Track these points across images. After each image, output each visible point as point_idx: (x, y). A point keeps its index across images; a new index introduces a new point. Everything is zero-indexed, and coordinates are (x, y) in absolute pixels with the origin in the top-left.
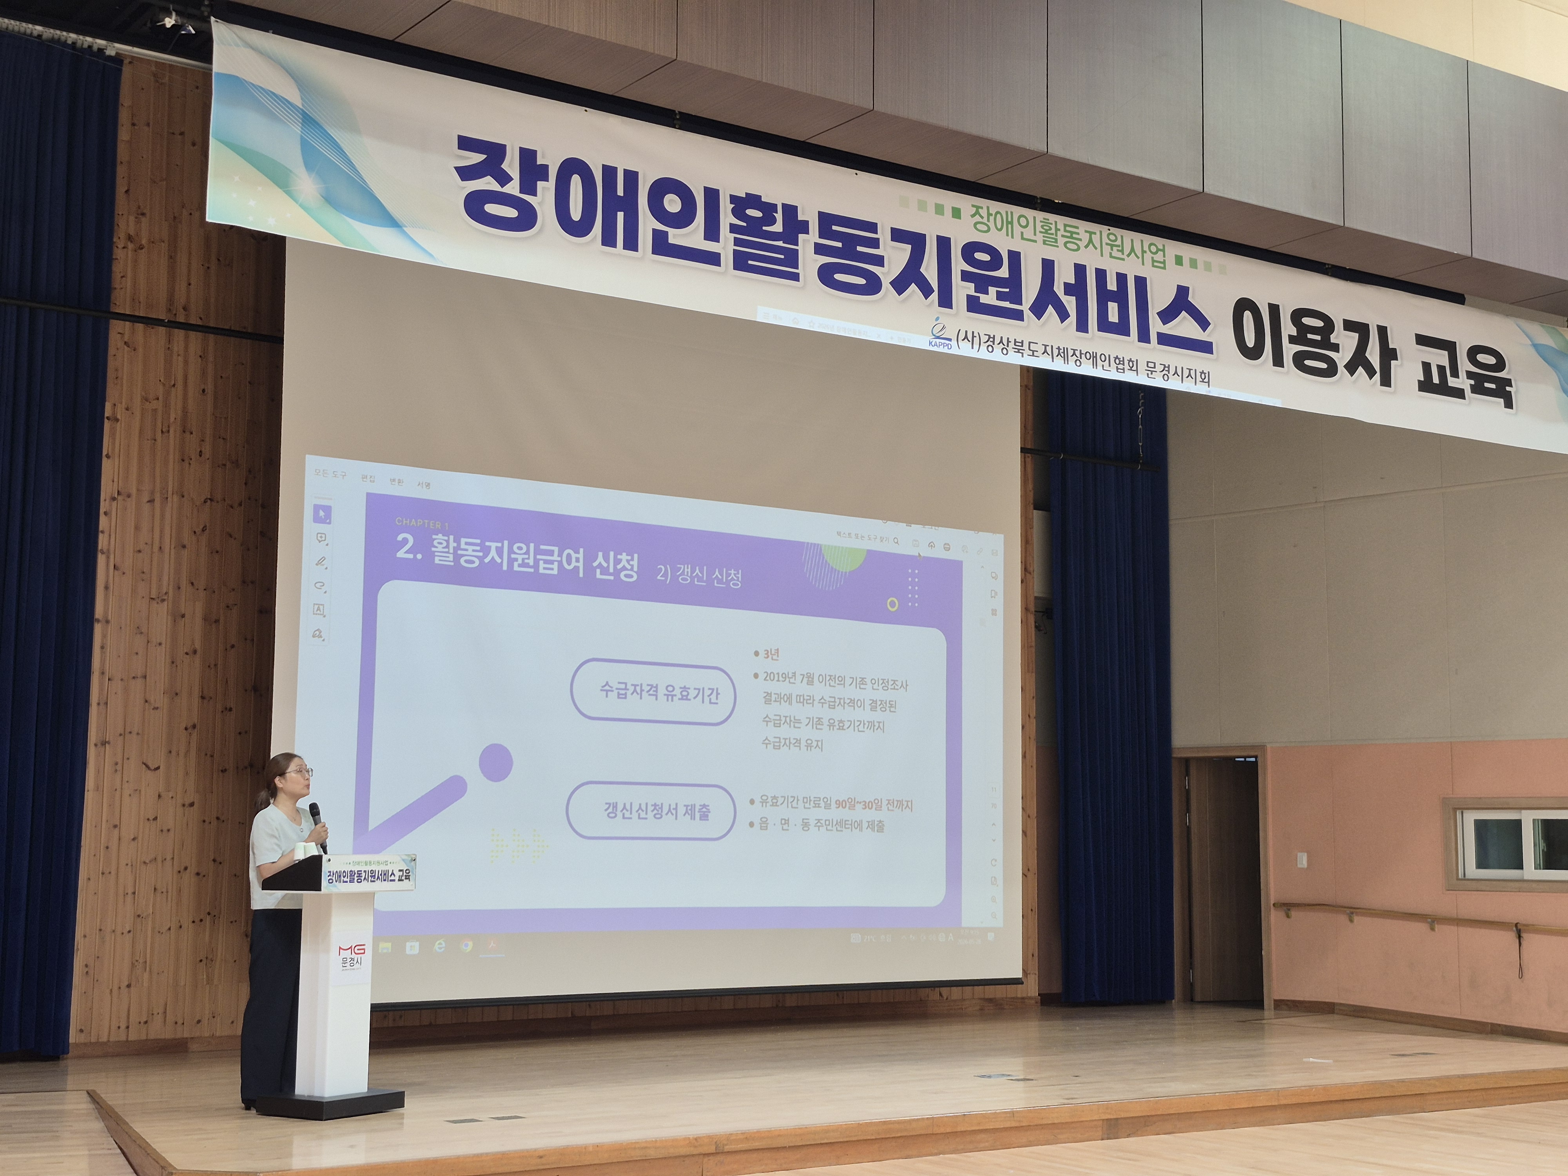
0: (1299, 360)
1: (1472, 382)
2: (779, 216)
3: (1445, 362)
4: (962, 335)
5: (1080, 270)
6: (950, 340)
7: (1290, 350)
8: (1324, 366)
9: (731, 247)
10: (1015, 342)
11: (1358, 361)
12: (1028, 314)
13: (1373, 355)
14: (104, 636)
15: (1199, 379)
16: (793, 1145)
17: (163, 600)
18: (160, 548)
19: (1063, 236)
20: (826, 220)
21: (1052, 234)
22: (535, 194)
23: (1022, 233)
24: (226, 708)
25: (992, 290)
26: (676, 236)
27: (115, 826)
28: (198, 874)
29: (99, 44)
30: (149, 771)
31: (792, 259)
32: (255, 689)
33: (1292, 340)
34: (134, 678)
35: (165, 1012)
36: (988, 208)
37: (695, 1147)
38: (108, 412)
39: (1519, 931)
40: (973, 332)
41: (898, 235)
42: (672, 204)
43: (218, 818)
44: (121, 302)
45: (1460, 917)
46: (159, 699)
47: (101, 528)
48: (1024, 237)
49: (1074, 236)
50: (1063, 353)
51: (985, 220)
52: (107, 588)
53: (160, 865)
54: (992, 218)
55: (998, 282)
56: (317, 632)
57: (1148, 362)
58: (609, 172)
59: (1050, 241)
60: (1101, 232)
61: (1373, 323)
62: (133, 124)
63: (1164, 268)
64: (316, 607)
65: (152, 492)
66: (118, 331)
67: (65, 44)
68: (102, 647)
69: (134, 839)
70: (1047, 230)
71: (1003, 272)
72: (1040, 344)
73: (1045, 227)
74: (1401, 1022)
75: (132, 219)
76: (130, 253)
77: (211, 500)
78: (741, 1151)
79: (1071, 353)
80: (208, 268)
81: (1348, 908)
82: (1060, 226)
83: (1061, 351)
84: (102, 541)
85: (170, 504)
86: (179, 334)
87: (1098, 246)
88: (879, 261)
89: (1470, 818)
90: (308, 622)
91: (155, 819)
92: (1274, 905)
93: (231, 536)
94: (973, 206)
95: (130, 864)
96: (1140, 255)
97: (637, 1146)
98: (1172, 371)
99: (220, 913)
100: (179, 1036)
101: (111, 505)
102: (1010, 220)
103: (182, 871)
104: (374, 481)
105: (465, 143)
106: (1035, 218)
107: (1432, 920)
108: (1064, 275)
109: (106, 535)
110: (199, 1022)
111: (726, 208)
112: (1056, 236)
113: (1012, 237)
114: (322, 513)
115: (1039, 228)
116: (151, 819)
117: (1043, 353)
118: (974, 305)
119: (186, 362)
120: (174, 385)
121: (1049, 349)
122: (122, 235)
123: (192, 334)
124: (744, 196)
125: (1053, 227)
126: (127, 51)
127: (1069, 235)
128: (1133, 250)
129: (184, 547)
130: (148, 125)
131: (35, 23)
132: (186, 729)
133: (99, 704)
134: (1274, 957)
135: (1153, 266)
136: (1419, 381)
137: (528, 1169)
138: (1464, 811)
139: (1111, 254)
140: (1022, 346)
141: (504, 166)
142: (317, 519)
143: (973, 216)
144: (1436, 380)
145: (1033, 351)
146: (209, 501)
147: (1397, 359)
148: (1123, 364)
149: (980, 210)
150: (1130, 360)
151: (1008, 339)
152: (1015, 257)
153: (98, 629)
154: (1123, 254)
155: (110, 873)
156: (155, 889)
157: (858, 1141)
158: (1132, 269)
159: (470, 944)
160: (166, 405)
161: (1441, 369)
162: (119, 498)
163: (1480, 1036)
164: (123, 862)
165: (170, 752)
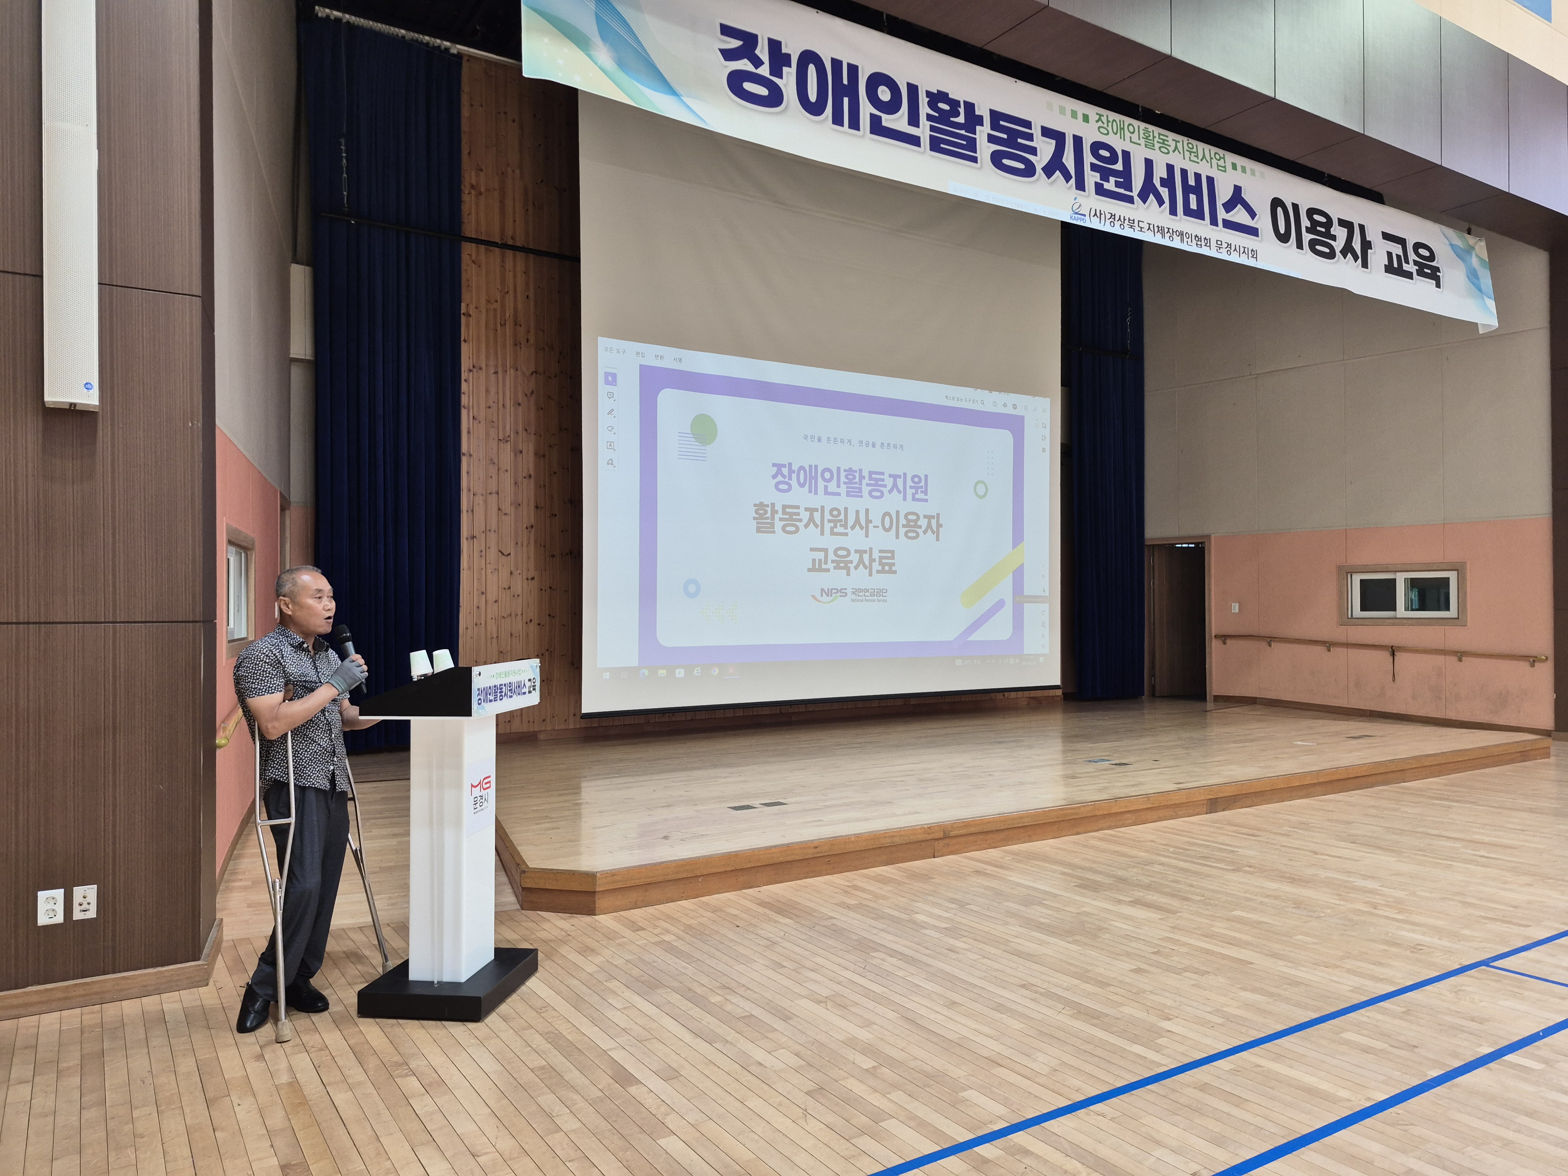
0: (1312, 244)
1: (1417, 268)
2: (962, 110)
3: (1401, 253)
4: (1093, 213)
5: (1170, 168)
6: (1084, 215)
7: (1307, 237)
8: (1327, 250)
9: (928, 133)
10: (1129, 220)
11: (1348, 249)
12: (1136, 199)
13: (1357, 245)
14: (469, 465)
15: (1250, 255)
16: (998, 829)
17: (507, 441)
18: (504, 405)
19: (1158, 142)
20: (996, 116)
21: (1151, 140)
22: (781, 78)
23: (1131, 137)
24: (552, 515)
25: (1112, 180)
26: (888, 121)
27: (483, 593)
28: (539, 624)
29: (446, 45)
30: (504, 557)
31: (972, 145)
32: (571, 501)
33: (1308, 230)
34: (490, 493)
35: (522, 715)
36: (1107, 116)
37: (929, 834)
38: (463, 310)
39: (1393, 651)
40: (1100, 211)
41: (1047, 132)
42: (884, 94)
43: (550, 588)
44: (469, 230)
45: (1348, 642)
46: (507, 507)
47: (462, 391)
48: (1132, 140)
49: (1166, 142)
50: (1161, 230)
51: (1105, 126)
52: (469, 432)
53: (514, 619)
54: (1110, 124)
55: (1115, 173)
56: (610, 461)
57: (1217, 241)
58: (837, 64)
59: (1150, 146)
60: (1183, 141)
61: (1356, 221)
62: (472, 105)
63: (1225, 171)
64: (609, 443)
65: (496, 366)
66: (468, 251)
67: (422, 43)
68: (468, 473)
69: (496, 601)
70: (1147, 137)
71: (1119, 166)
72: (1146, 223)
73: (1146, 134)
74: (1304, 710)
75: (473, 173)
76: (473, 198)
77: (536, 373)
78: (961, 836)
79: (1166, 230)
80: (527, 210)
81: (1268, 637)
82: (1156, 135)
83: (1160, 229)
84: (464, 400)
85: (508, 376)
86: (509, 253)
87: (1181, 151)
88: (1033, 151)
89: (1357, 579)
90: (604, 454)
91: (509, 588)
92: (1215, 636)
93: (550, 398)
94: (1097, 114)
95: (494, 618)
96: (1209, 160)
97: (887, 835)
98: (1233, 248)
99: (555, 649)
100: (531, 730)
101: (469, 375)
102: (1122, 127)
103: (528, 622)
104: (644, 357)
105: (726, 30)
106: (1139, 127)
107: (1329, 645)
108: (1160, 172)
109: (467, 396)
110: (544, 720)
111: (923, 100)
112: (1154, 141)
113: (1124, 140)
114: (610, 378)
115: (1142, 135)
116: (506, 588)
117: (1148, 230)
118: (1100, 190)
119: (515, 276)
120: (507, 292)
121: (1151, 227)
122: (467, 184)
123: (519, 254)
124: (936, 92)
125: (1151, 134)
126: (465, 51)
127: (1162, 141)
128: (1204, 156)
129: (519, 404)
130: (482, 106)
131: (400, 27)
132: (527, 528)
133: (467, 511)
134: (1214, 668)
135: (1218, 169)
136: (1385, 265)
137: (806, 857)
138: (1353, 574)
139: (1190, 158)
140: (1134, 223)
141: (757, 52)
142: (607, 382)
143: (1097, 121)
144: (1396, 265)
145: (1141, 228)
146: (535, 374)
147: (1371, 249)
148: (1201, 241)
149: (1102, 117)
150: (1205, 239)
151: (1124, 217)
152: (1126, 155)
153: (464, 460)
154: (1198, 159)
155: (481, 624)
156: (511, 634)
157: (1044, 823)
158: (1205, 170)
159: (717, 670)
160: (503, 306)
161: (1398, 256)
162: (474, 370)
163: (1361, 719)
164: (489, 617)
165: (517, 544)
